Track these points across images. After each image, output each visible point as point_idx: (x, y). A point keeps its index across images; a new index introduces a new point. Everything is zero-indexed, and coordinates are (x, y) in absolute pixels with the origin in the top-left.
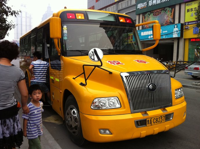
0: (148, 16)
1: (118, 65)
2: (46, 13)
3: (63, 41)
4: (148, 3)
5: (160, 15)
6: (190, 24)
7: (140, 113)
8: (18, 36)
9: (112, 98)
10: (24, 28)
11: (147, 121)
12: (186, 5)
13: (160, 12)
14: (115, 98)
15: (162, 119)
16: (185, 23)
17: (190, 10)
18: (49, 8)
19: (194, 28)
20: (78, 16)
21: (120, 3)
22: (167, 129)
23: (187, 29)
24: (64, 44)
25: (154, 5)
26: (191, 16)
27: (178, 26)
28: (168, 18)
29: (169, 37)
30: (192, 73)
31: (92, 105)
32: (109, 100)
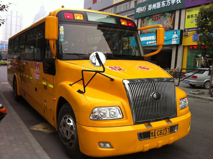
0: (147, 20)
1: (120, 72)
2: (39, 13)
3: (59, 42)
4: (147, 7)
5: (159, 21)
6: (189, 31)
7: (143, 125)
8: (7, 37)
9: (114, 108)
10: (14, 28)
11: (151, 133)
12: (187, 11)
13: (160, 17)
14: (116, 108)
15: (166, 131)
16: (185, 29)
17: (190, 16)
18: (42, 8)
19: (193, 35)
20: (77, 16)
21: (118, 6)
22: (171, 142)
23: (187, 36)
24: (60, 46)
25: (154, 9)
26: (191, 22)
27: (177, 32)
28: (168, 24)
29: (168, 43)
30: (190, 81)
31: (91, 115)
32: (110, 110)
